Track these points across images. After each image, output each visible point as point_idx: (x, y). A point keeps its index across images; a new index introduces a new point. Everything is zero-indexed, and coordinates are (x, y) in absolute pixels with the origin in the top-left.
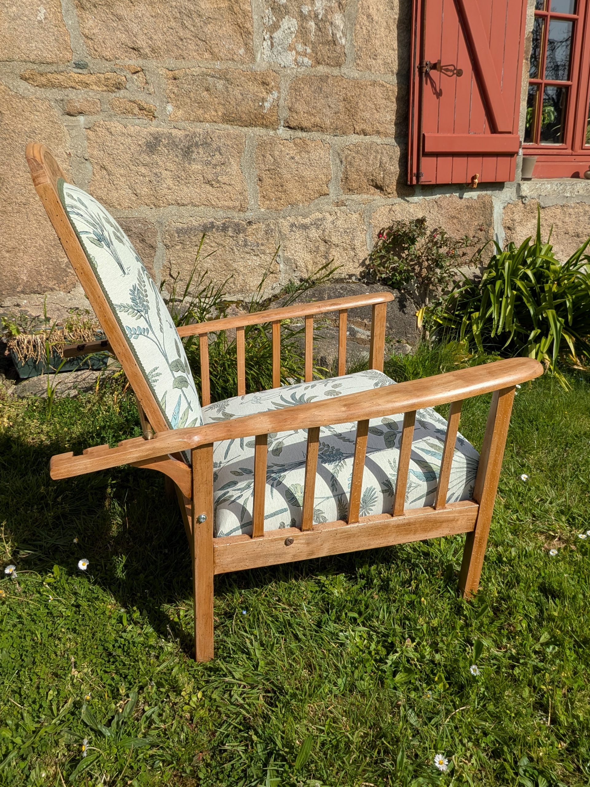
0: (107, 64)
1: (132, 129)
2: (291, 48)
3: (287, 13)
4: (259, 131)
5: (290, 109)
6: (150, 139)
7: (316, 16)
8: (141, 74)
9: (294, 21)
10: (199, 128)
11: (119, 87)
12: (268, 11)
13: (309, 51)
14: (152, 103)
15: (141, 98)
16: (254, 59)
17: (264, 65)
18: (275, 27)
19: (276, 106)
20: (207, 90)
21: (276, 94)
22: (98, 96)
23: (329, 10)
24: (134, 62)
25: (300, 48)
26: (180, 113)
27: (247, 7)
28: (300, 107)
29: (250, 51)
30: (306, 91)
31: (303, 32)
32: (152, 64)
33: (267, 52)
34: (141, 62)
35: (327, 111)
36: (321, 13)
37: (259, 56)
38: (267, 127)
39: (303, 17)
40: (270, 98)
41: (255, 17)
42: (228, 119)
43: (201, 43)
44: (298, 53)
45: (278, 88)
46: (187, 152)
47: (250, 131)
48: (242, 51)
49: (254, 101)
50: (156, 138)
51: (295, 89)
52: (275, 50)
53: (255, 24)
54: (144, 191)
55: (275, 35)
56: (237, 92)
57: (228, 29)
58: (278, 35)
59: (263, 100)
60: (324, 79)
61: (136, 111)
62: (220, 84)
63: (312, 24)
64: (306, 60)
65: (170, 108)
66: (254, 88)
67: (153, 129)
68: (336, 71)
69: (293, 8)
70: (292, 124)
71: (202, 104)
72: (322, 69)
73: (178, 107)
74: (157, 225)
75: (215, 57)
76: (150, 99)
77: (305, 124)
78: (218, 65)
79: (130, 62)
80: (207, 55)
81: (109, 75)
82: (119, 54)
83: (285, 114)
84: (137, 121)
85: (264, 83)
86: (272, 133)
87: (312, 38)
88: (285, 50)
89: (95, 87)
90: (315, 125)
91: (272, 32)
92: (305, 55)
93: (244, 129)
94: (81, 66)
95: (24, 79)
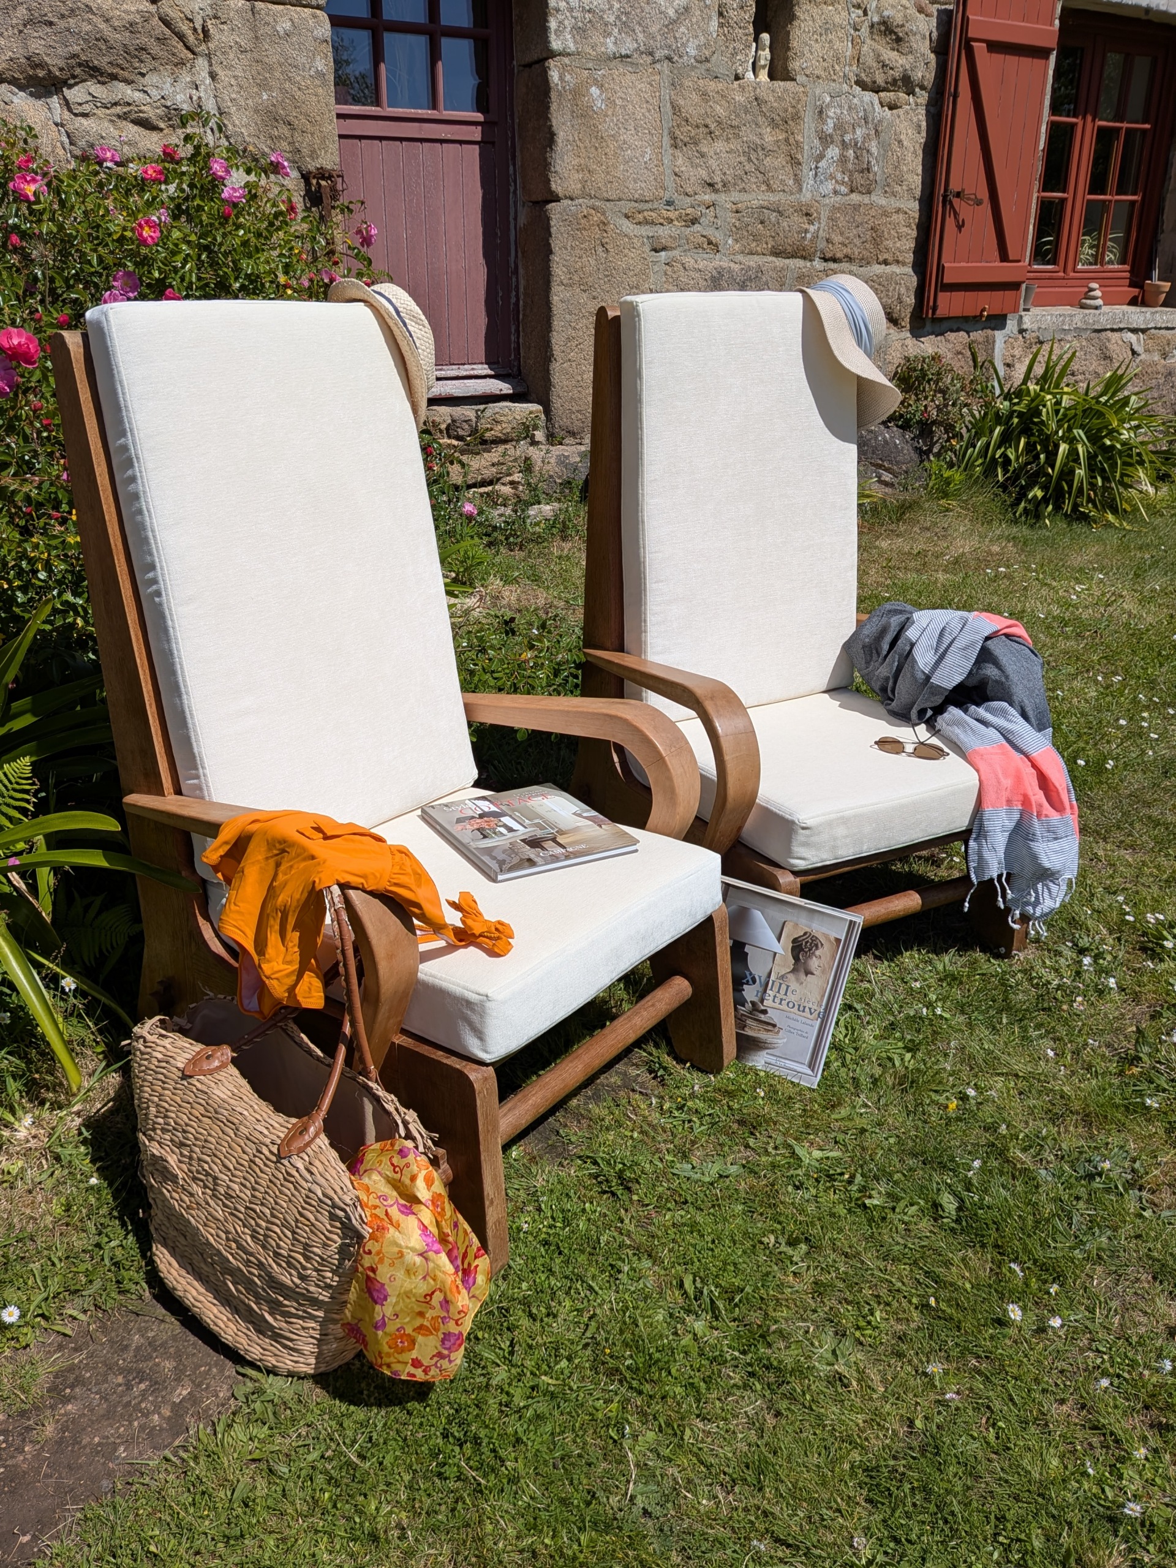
0: (688, 200)
1: (701, 265)
2: (832, 177)
3: (832, 142)
4: (800, 263)
5: (827, 240)
6: (715, 273)
7: (856, 145)
8: (712, 209)
9: (837, 151)
10: (753, 261)
11: (694, 221)
12: (817, 142)
13: (846, 179)
14: (717, 236)
15: (710, 232)
16: (801, 190)
17: (809, 195)
18: (821, 157)
19: (816, 236)
20: (762, 222)
21: (817, 225)
22: (678, 232)
23: (867, 138)
24: (708, 197)
25: (839, 176)
26: (737, 247)
27: (799, 138)
28: (837, 239)
29: (798, 181)
30: (842, 221)
31: (843, 160)
32: (721, 198)
33: (812, 182)
34: (714, 196)
35: (857, 241)
36: (860, 140)
37: (805, 186)
38: (805, 259)
39: (844, 145)
40: (811, 229)
41: (806, 147)
42: (777, 253)
43: (759, 175)
44: (837, 182)
45: (819, 219)
47: (792, 263)
48: (791, 182)
49: (798, 233)
50: (719, 273)
51: (832, 219)
52: (818, 179)
53: (804, 157)
55: (820, 165)
56: (785, 224)
57: (781, 160)
58: (823, 164)
59: (806, 231)
60: (856, 207)
61: (705, 246)
62: (773, 217)
63: (851, 152)
64: (843, 188)
65: (730, 242)
66: (798, 220)
67: (717, 263)
68: (866, 200)
69: (837, 138)
70: (828, 255)
71: (756, 237)
72: (855, 198)
73: (736, 241)
75: (770, 188)
76: (717, 234)
77: (839, 255)
78: (773, 198)
79: (707, 197)
80: (764, 187)
81: (689, 211)
82: (699, 189)
83: (822, 246)
84: (705, 256)
85: (807, 214)
86: (808, 264)
87: (850, 166)
88: (827, 179)
89: (676, 223)
90: (846, 256)
91: (818, 162)
92: (843, 183)
93: (787, 261)
94: (669, 203)
95: (627, 217)
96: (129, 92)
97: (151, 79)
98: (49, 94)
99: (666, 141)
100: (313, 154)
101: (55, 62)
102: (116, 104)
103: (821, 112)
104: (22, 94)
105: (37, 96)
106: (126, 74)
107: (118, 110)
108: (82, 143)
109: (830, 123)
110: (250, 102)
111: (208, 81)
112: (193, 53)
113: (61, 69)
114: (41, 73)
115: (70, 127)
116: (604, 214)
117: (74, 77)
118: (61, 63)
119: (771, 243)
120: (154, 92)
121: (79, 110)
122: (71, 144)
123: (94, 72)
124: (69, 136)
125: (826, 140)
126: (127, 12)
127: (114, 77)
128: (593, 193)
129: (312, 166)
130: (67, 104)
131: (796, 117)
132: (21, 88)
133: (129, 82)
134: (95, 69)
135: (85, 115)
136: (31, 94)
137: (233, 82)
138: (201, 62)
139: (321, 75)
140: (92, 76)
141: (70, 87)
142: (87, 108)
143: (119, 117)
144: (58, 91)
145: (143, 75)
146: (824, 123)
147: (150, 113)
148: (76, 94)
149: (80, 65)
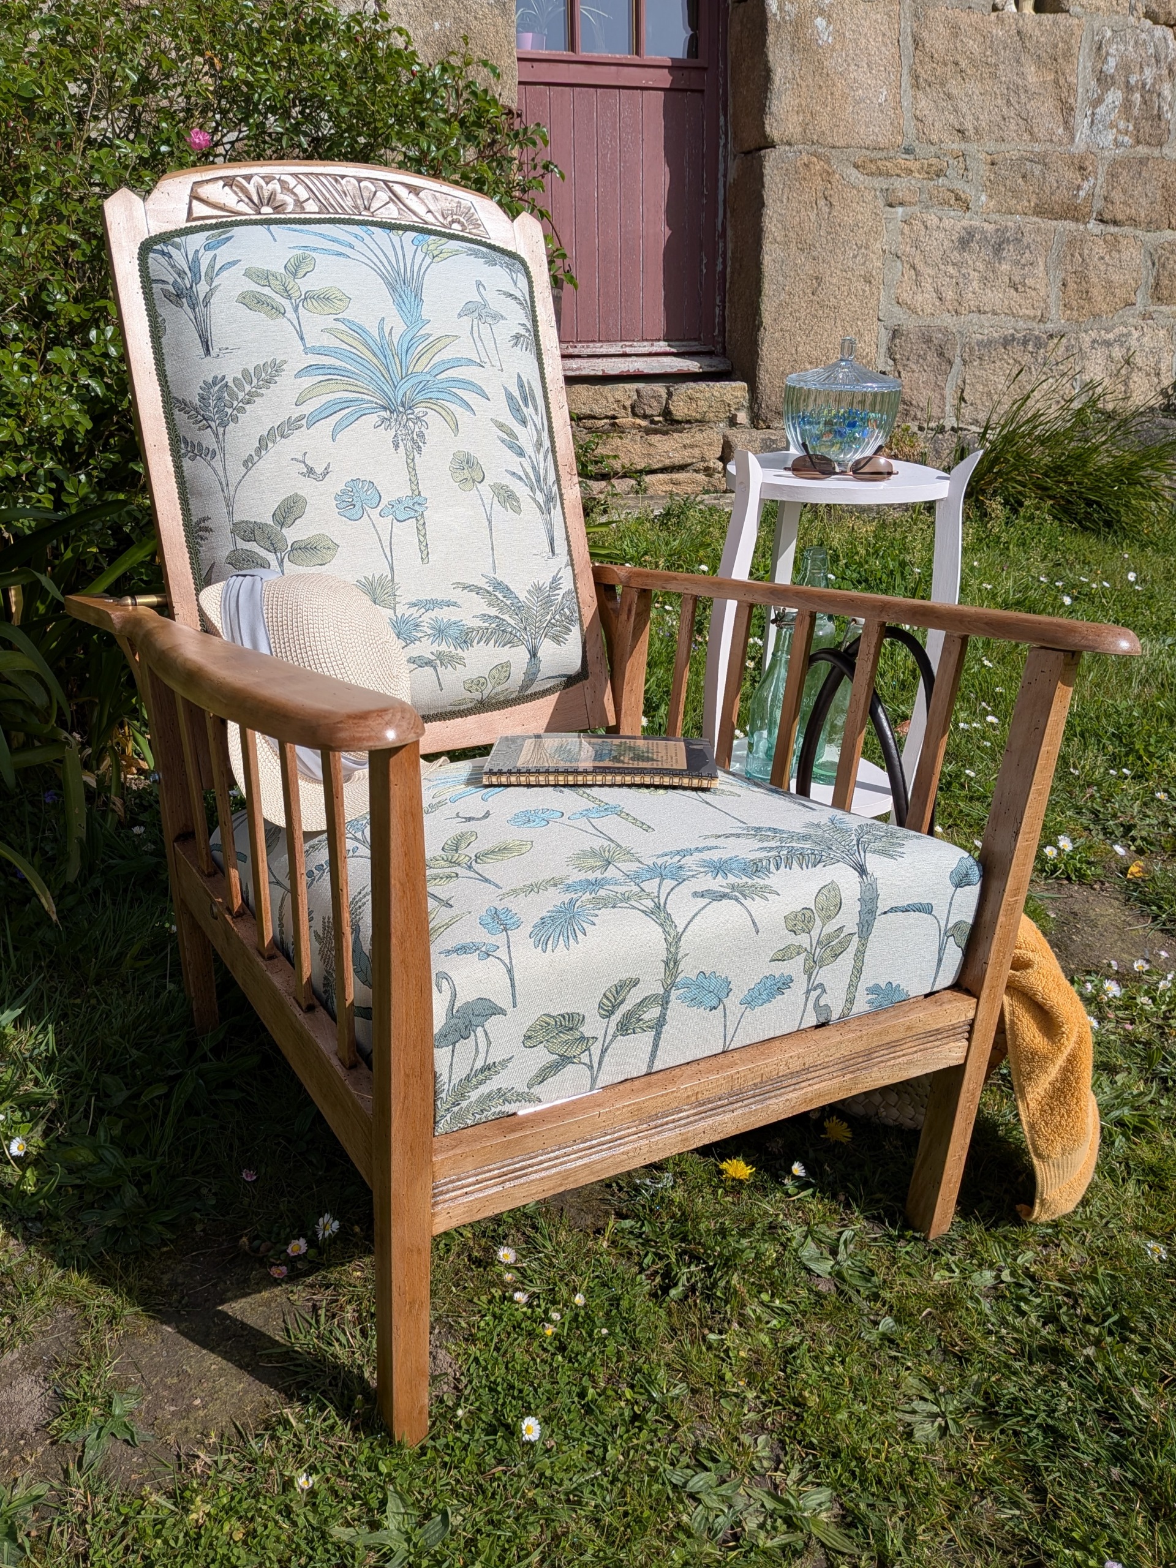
0: (932, 149)
1: (947, 223)
2: (1112, 125)
3: (1113, 84)
4: (1070, 225)
5: (1105, 199)
6: (963, 233)
7: (1144, 85)
8: (961, 159)
9: (1119, 93)
10: (1011, 222)
11: (939, 174)
12: (1093, 83)
13: (1131, 128)
14: (966, 191)
15: (959, 187)
16: (1073, 139)
17: (1083, 147)
18: (1099, 101)
19: (1091, 194)
20: (1024, 177)
21: (1092, 180)
22: (919, 185)
23: (1158, 79)
24: (956, 146)
25: (1122, 125)
26: (993, 203)
27: (1072, 79)
28: (1117, 195)
29: (1070, 130)
30: (1124, 177)
31: (1127, 105)
32: (972, 148)
33: (1086, 131)
34: (963, 146)
35: (1144, 202)
36: (1149, 81)
37: (1078, 135)
38: (1077, 220)
39: (1129, 88)
40: (1086, 185)
41: (1080, 90)
42: (1040, 211)
43: (1021, 122)
44: (1119, 131)
45: (1096, 173)
46: (998, 249)
47: (1060, 225)
48: (1060, 131)
49: (1068, 189)
50: (969, 233)
51: (1113, 175)
52: (1095, 128)
53: (1078, 98)
54: (949, 295)
55: (1098, 110)
56: (1052, 179)
57: (1050, 105)
58: (1101, 110)
59: (1079, 188)
60: (1143, 161)
61: (952, 202)
62: (1037, 169)
63: (1137, 96)
64: (1126, 139)
65: (983, 198)
66: (1071, 175)
67: (966, 223)
68: (1156, 153)
69: (1121, 80)
70: (1107, 217)
72: (1142, 150)
73: (991, 197)
74: (958, 336)
75: (1034, 138)
76: (967, 188)
77: (1121, 217)
78: (1037, 148)
79: (954, 146)
80: (1026, 137)
81: (934, 161)
82: (945, 136)
83: (1099, 204)
84: (952, 213)
85: (1081, 168)
86: (1082, 227)
87: (1136, 112)
88: (1105, 128)
89: (917, 174)
90: (1130, 219)
91: (1095, 107)
92: (1126, 133)
93: (1054, 223)
94: (908, 151)
95: (856, 166)
99: (906, 80)
103: (1099, 48)
109: (1112, 62)
116: (828, 162)
119: (1034, 200)
125: (1103, 80)
128: (815, 138)
131: (1068, 55)
146: (1105, 61)
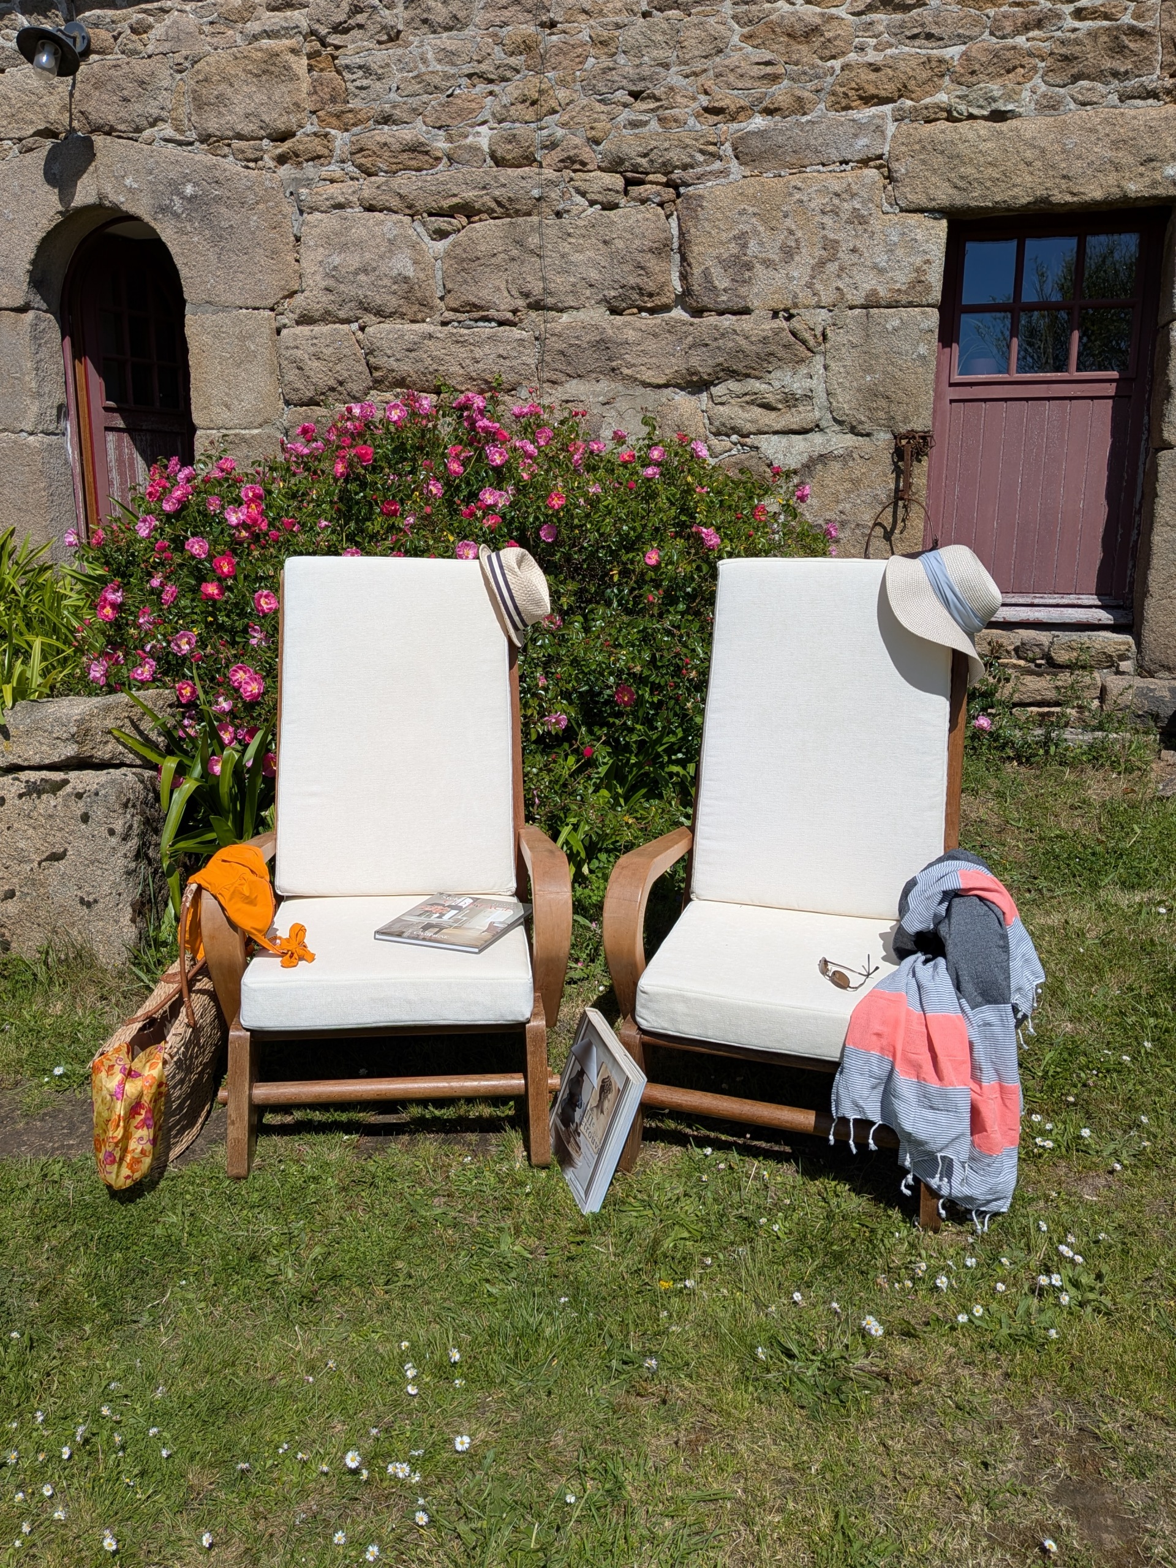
96: (758, 385)
97: (778, 374)
98: (700, 391)
100: (907, 419)
101: (705, 371)
102: (746, 394)
104: (683, 393)
105: (692, 393)
106: (757, 373)
107: (747, 398)
108: (717, 423)
110: (855, 384)
111: (822, 371)
112: (812, 352)
113: (709, 375)
114: (695, 378)
115: (711, 413)
117: (718, 378)
118: (709, 370)
120: (777, 384)
121: (720, 400)
122: (711, 424)
123: (734, 374)
124: (709, 419)
126: (763, 330)
127: (748, 376)
129: (903, 429)
130: (711, 397)
132: (682, 389)
133: (758, 378)
134: (734, 371)
135: (722, 404)
136: (689, 393)
137: (842, 370)
138: (819, 358)
139: (922, 357)
140: (732, 377)
141: (715, 385)
142: (724, 399)
143: (747, 403)
144: (707, 389)
145: (770, 372)
147: (771, 399)
148: (718, 390)
149: (723, 370)
